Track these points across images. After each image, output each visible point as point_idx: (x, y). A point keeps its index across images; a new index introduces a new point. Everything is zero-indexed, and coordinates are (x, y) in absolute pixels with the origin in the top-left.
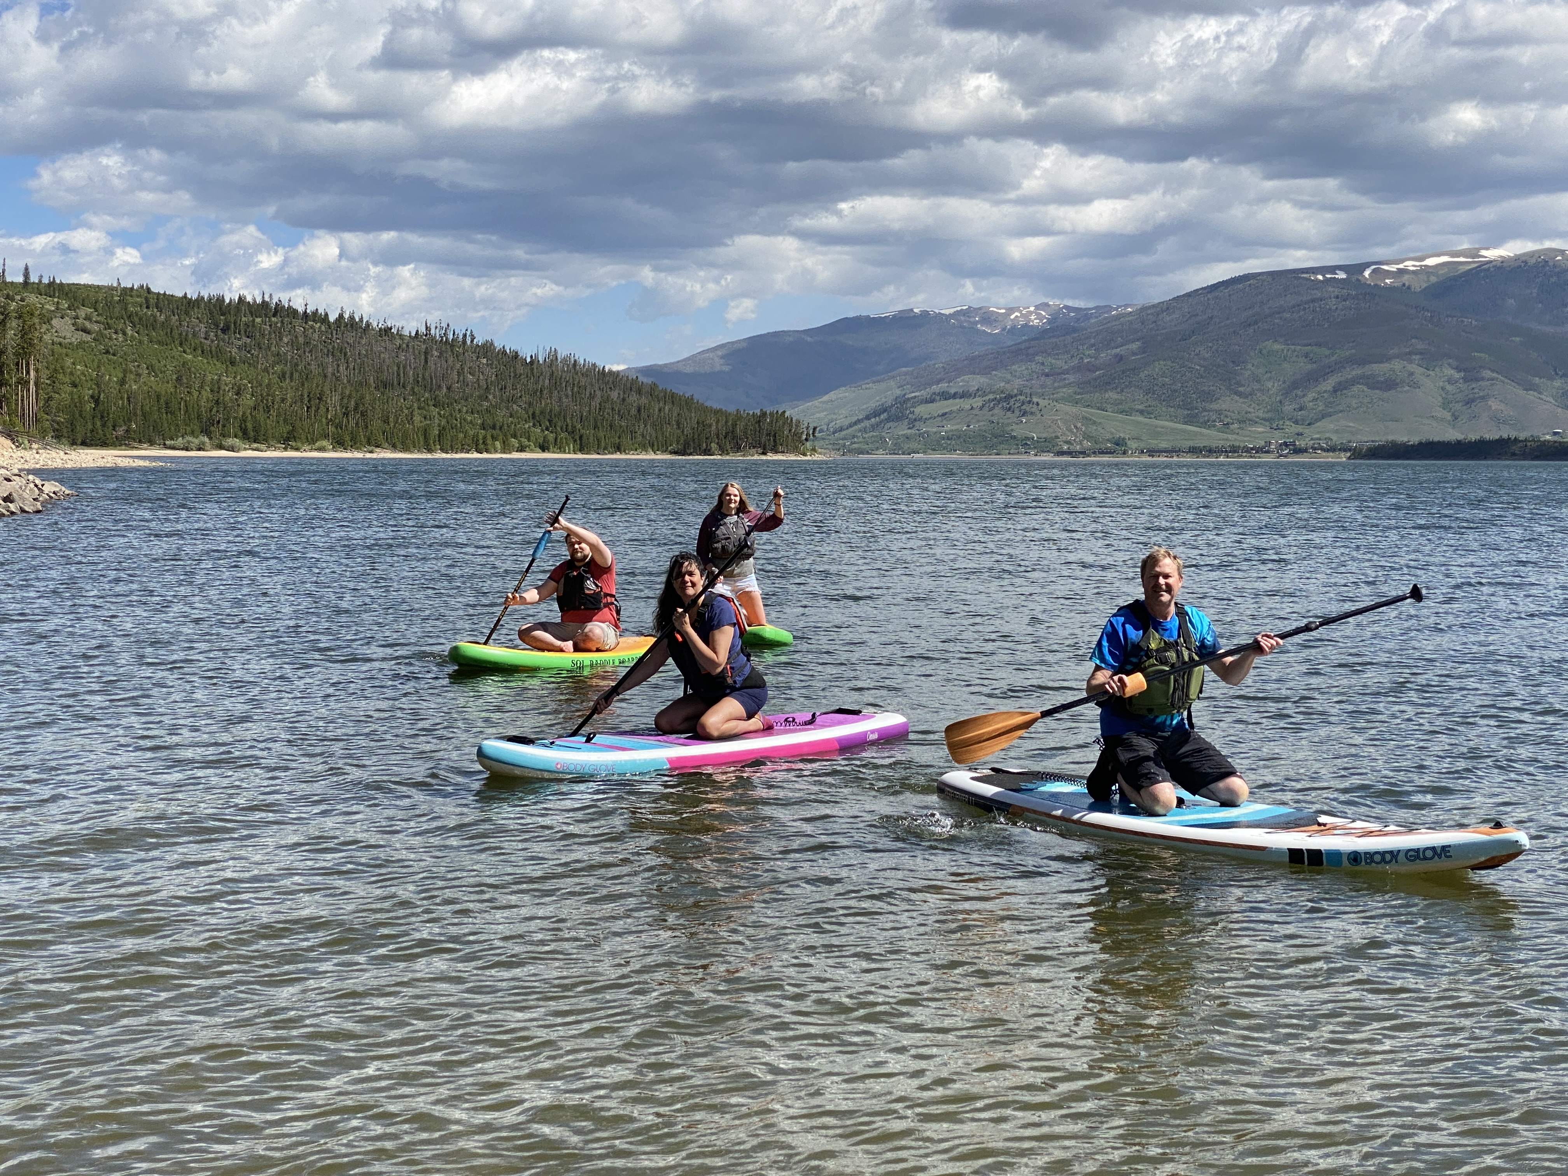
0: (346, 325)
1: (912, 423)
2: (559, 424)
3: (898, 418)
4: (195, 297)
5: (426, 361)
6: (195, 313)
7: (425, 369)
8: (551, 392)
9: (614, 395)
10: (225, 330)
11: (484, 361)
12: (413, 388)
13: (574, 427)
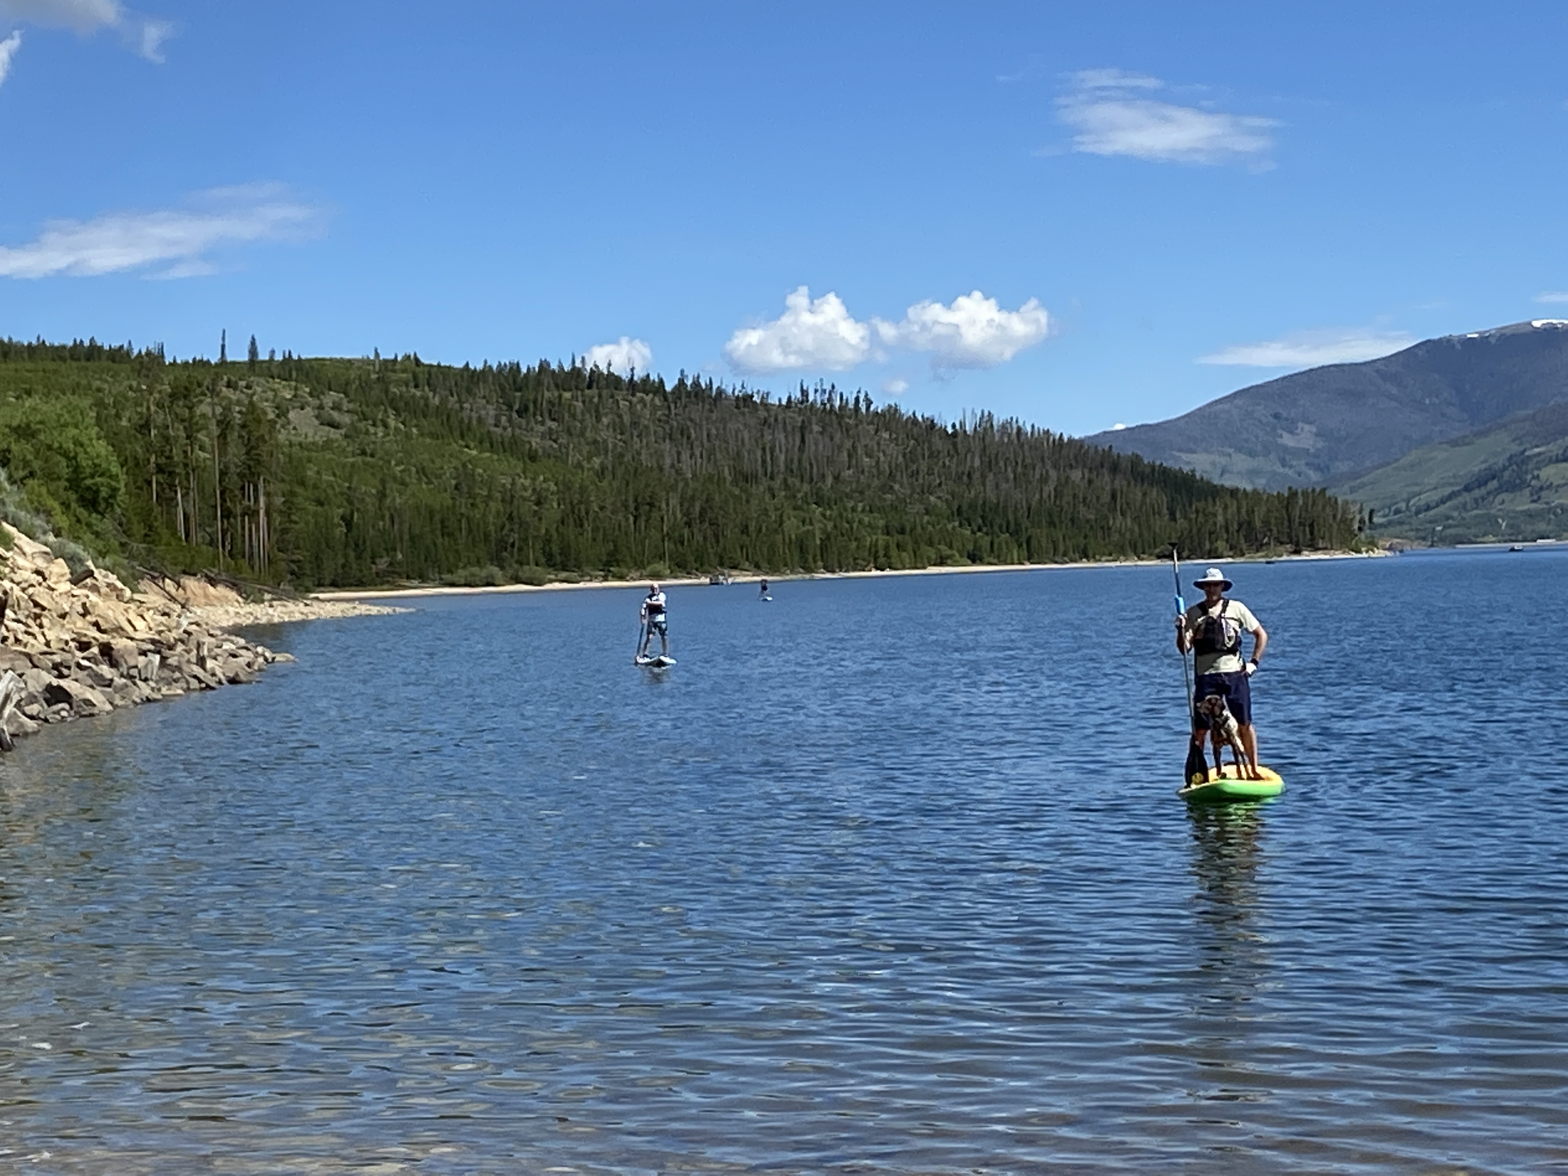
0: (688, 394)
1: (1537, 494)
2: (998, 521)
3: (1513, 487)
4: (480, 367)
5: (803, 441)
6: (481, 390)
7: (801, 450)
8: (984, 477)
9: (1076, 475)
10: (522, 412)
11: (886, 435)
12: (785, 480)
13: (1017, 524)
